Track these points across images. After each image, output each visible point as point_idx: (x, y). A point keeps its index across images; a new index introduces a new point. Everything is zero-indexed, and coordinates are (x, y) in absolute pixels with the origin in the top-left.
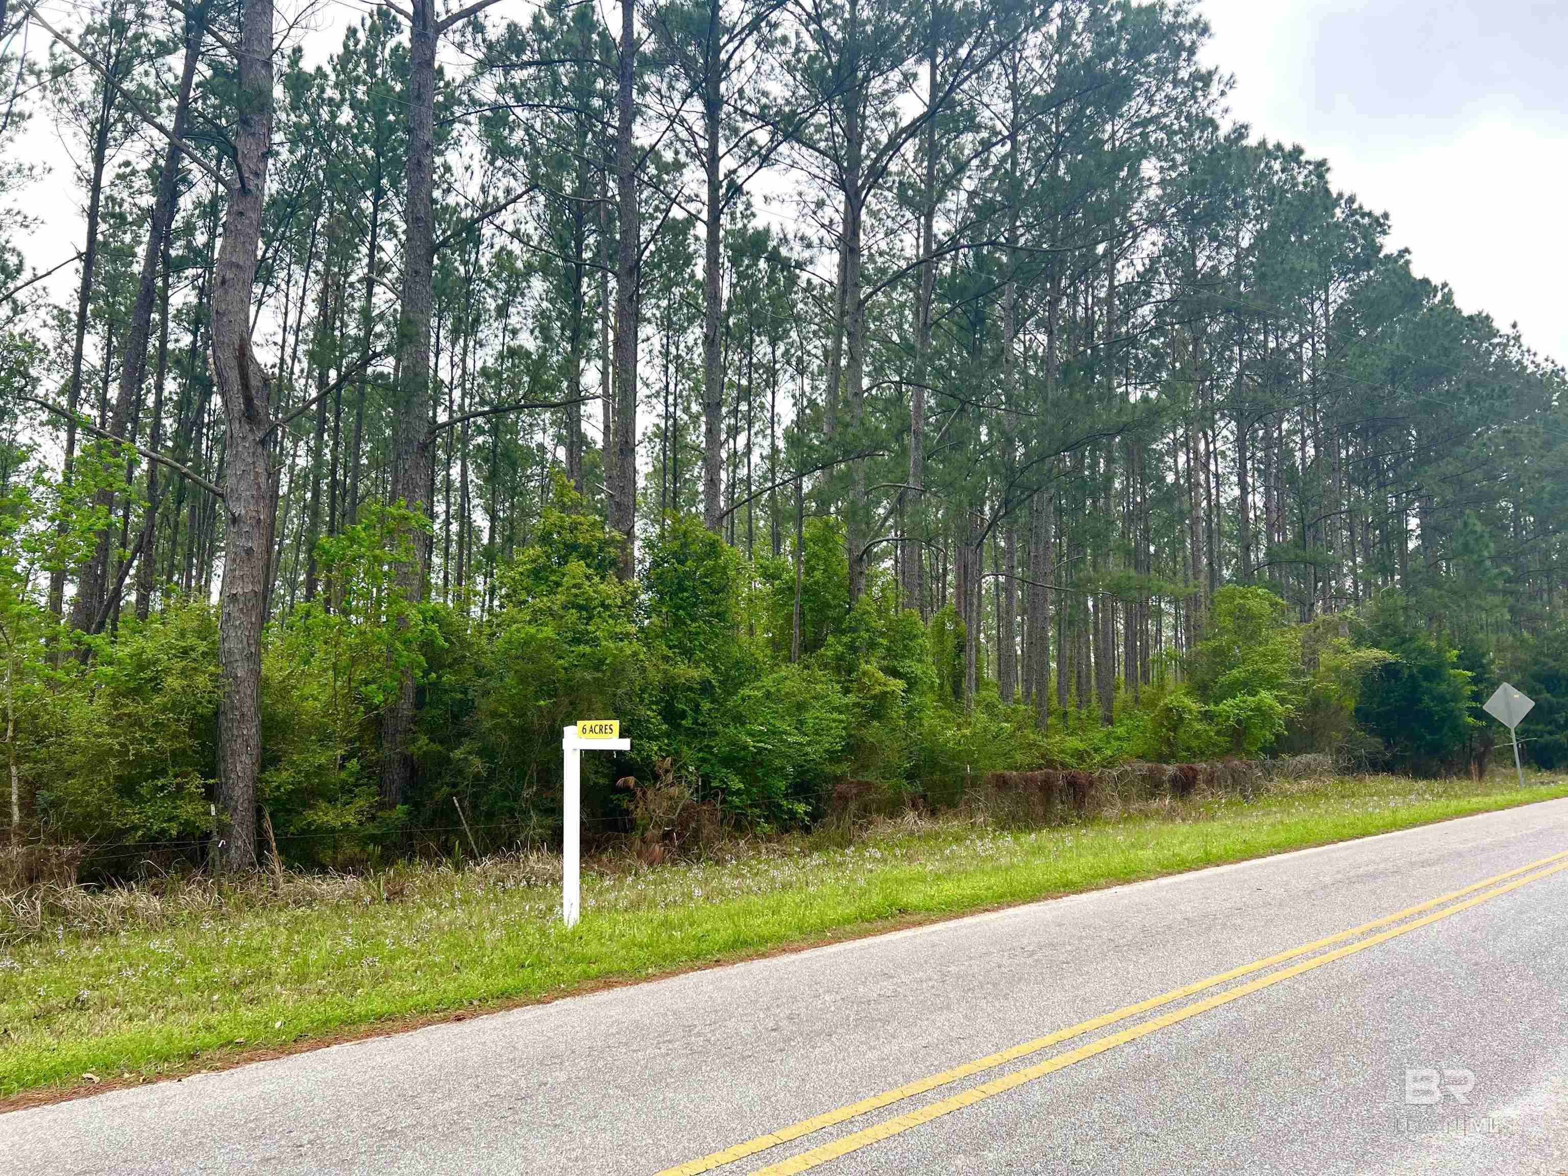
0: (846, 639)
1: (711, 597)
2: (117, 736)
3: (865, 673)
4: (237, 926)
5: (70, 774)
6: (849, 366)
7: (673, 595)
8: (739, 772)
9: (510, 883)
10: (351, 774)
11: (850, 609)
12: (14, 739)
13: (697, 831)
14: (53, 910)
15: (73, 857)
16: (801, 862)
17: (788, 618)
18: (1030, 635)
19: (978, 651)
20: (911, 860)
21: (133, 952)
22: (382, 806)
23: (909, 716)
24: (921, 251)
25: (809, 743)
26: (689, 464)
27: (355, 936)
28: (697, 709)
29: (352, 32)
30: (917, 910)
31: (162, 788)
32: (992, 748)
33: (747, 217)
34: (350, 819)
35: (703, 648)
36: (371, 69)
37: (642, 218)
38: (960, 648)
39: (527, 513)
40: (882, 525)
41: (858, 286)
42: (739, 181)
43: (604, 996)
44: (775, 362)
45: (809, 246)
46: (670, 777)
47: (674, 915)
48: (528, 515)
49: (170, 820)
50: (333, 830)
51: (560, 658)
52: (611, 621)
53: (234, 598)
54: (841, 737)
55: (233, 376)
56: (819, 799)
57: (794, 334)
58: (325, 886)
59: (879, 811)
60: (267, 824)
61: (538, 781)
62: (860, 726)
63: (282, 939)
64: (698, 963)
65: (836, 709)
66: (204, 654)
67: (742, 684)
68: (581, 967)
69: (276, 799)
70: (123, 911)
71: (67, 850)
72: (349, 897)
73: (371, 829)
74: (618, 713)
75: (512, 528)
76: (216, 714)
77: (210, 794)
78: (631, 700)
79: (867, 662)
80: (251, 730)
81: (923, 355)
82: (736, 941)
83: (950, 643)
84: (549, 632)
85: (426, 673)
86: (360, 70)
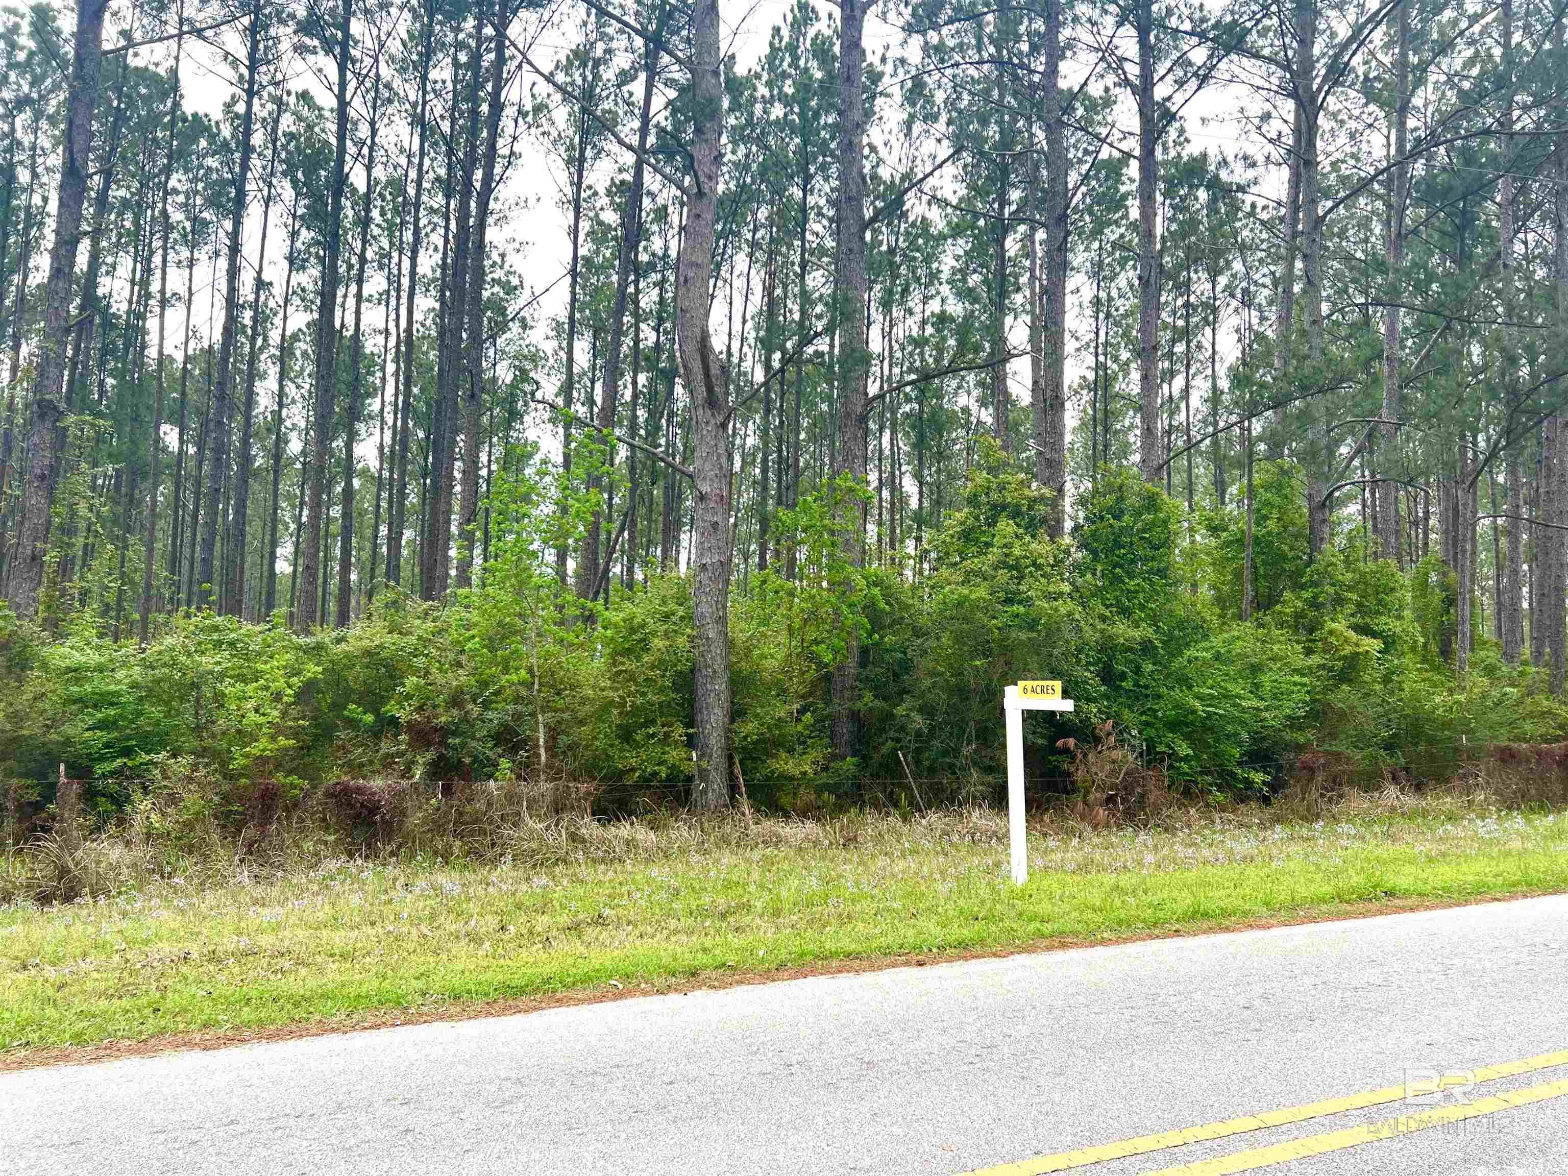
0: (1306, 595)
1: (1150, 553)
2: (617, 690)
3: (1331, 632)
4: (717, 861)
5: (581, 723)
6: (1304, 291)
7: (1109, 551)
8: (1187, 737)
9: (955, 838)
10: (806, 727)
11: (1311, 561)
12: (539, 691)
13: (1143, 796)
14: (574, 838)
15: (588, 794)
16: (1261, 835)
17: (1237, 574)
18: (1541, 586)
19: (1473, 605)
20: (1394, 839)
21: (638, 877)
22: (834, 757)
23: (1386, 680)
24: (1393, 151)
25: (1267, 709)
26: (1119, 415)
27: (820, 878)
28: (1138, 670)
29: (777, 30)
30: (1407, 894)
31: (653, 736)
32: (1493, 717)
33: (1180, 144)
34: (807, 768)
35: (1142, 607)
36: (795, 59)
37: (1069, 164)
38: (1450, 602)
39: (952, 477)
40: (1348, 466)
41: (1314, 202)
42: (1174, 109)
43: (1059, 956)
44: (1215, 299)
45: (1254, 165)
46: (1112, 739)
47: (1126, 880)
48: (954, 478)
49: (659, 764)
50: (792, 778)
51: (994, 617)
52: (1043, 580)
53: (704, 567)
54: (1305, 702)
55: (696, 366)
56: (1279, 768)
57: (1237, 266)
58: (788, 829)
59: (1351, 783)
60: (737, 770)
61: (977, 737)
62: (1326, 690)
63: (755, 876)
64: (1157, 932)
65: (1297, 671)
66: (682, 618)
67: (1187, 645)
68: (1032, 927)
69: (743, 748)
70: (627, 842)
71: (584, 787)
72: (809, 841)
73: (824, 779)
74: (1055, 674)
75: (939, 491)
76: (692, 671)
77: (691, 742)
78: (1067, 661)
79: (1332, 620)
80: (721, 685)
81: (1397, 271)
82: (1196, 912)
83: (1436, 598)
84: (981, 592)
85: (870, 636)
86: (785, 65)
